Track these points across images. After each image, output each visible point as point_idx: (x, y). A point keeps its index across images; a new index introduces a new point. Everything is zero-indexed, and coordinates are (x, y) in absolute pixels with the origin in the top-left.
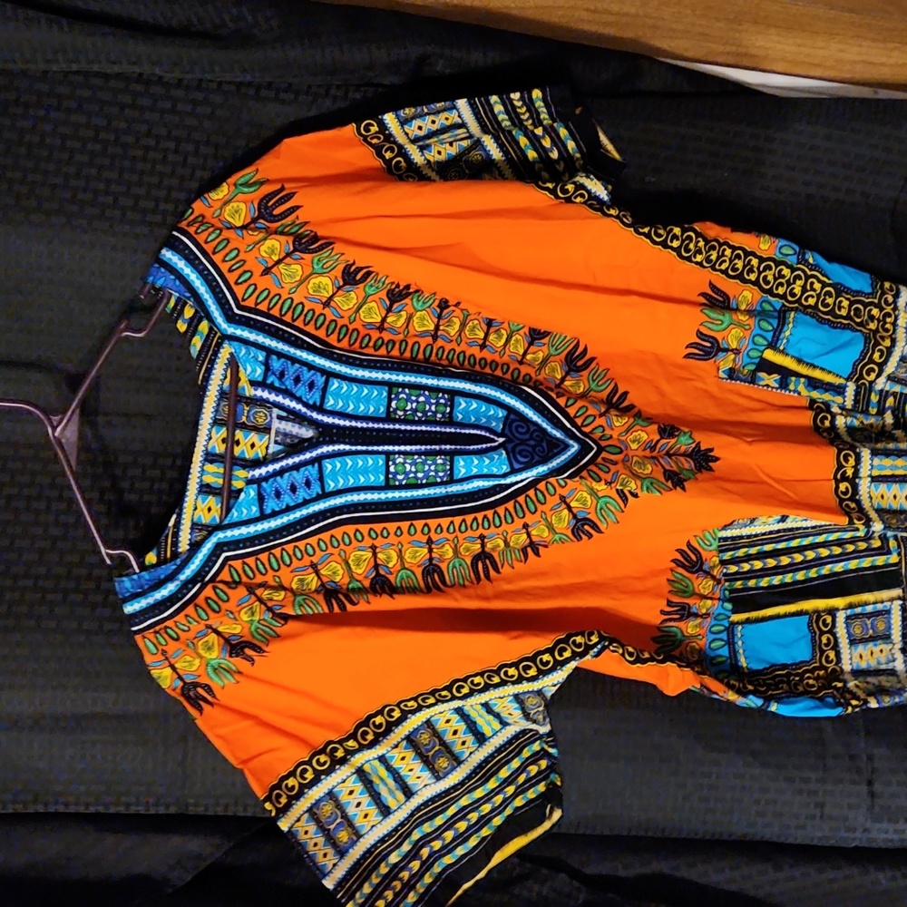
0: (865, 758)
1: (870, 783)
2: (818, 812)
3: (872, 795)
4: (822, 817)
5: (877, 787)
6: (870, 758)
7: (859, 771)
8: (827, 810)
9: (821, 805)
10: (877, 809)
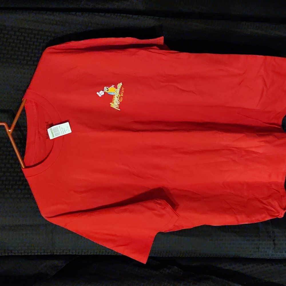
0: (272, 232)
1: (274, 240)
2: (257, 250)
3: (275, 244)
4: (258, 251)
5: (276, 242)
6: (273, 232)
7: (270, 237)
8: (260, 249)
9: (258, 248)
10: (276, 248)
